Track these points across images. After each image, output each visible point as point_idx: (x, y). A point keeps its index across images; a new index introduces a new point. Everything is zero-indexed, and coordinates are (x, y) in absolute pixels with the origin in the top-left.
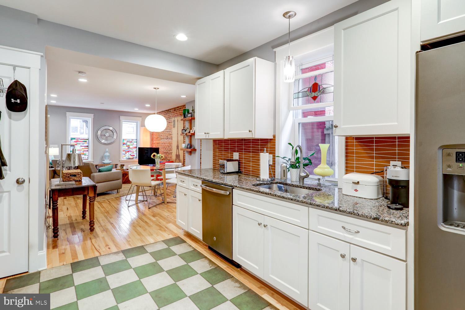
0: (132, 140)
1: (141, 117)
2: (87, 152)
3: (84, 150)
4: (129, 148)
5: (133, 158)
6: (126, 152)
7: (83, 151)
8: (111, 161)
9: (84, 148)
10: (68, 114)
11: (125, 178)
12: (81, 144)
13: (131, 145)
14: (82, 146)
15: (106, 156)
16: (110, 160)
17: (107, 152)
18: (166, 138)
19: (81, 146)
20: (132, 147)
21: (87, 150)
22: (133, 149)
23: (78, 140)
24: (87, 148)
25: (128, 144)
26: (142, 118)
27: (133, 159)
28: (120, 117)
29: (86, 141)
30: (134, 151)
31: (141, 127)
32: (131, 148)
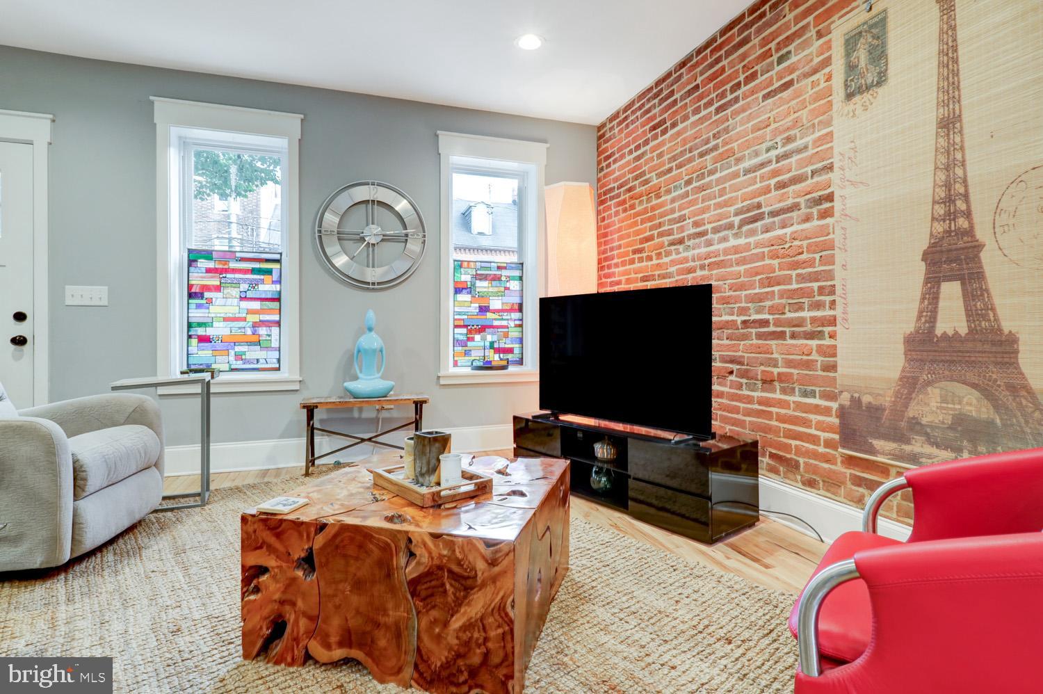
0: (499, 268)
1: (545, 141)
2: (275, 330)
3: (256, 318)
4: (484, 310)
5: (504, 363)
6: (470, 332)
7: (255, 325)
8: (389, 383)
9: (256, 305)
10: (163, 107)
11: (457, 623)
12: (244, 287)
13: (496, 294)
14: (249, 295)
15: (366, 351)
16: (383, 377)
17: (370, 329)
18: (730, 226)
19: (242, 299)
20: (499, 307)
21: (276, 318)
22: (506, 316)
23: (226, 263)
24: (275, 305)
25: (482, 285)
26: (548, 149)
27: (504, 368)
28: (437, 136)
29: (269, 272)
30: (512, 324)
31: (547, 184)
32: (494, 311)
